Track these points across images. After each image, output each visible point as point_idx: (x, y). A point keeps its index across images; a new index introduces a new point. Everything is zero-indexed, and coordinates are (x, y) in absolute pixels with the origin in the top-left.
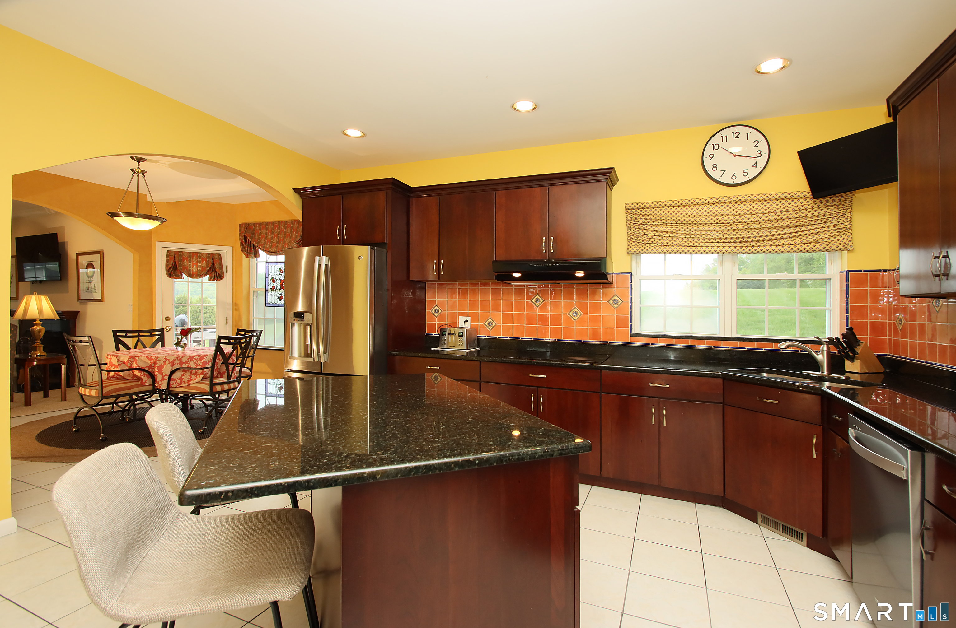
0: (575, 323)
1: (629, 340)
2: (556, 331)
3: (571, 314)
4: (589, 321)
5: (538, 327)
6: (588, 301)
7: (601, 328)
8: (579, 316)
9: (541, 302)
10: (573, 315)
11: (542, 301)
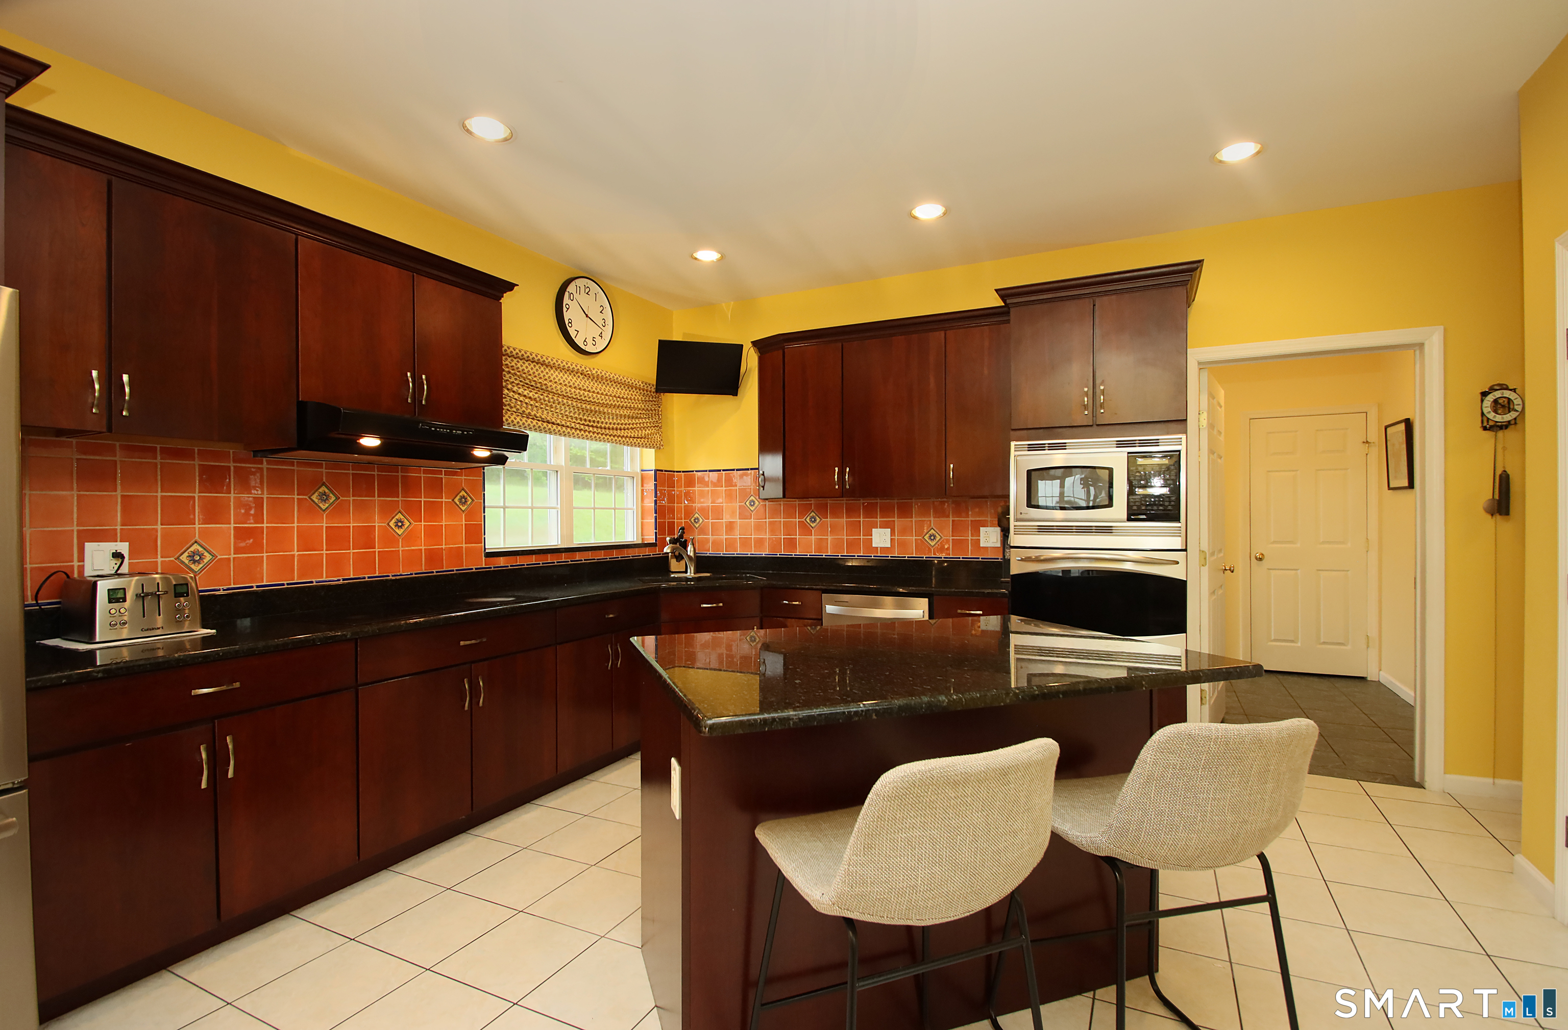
0: (400, 540)
1: (483, 563)
2: (365, 560)
3: (392, 524)
4: (424, 536)
5: (326, 554)
6: (423, 499)
7: (444, 547)
8: (406, 526)
9: (331, 501)
10: (397, 525)
11: (333, 498)
